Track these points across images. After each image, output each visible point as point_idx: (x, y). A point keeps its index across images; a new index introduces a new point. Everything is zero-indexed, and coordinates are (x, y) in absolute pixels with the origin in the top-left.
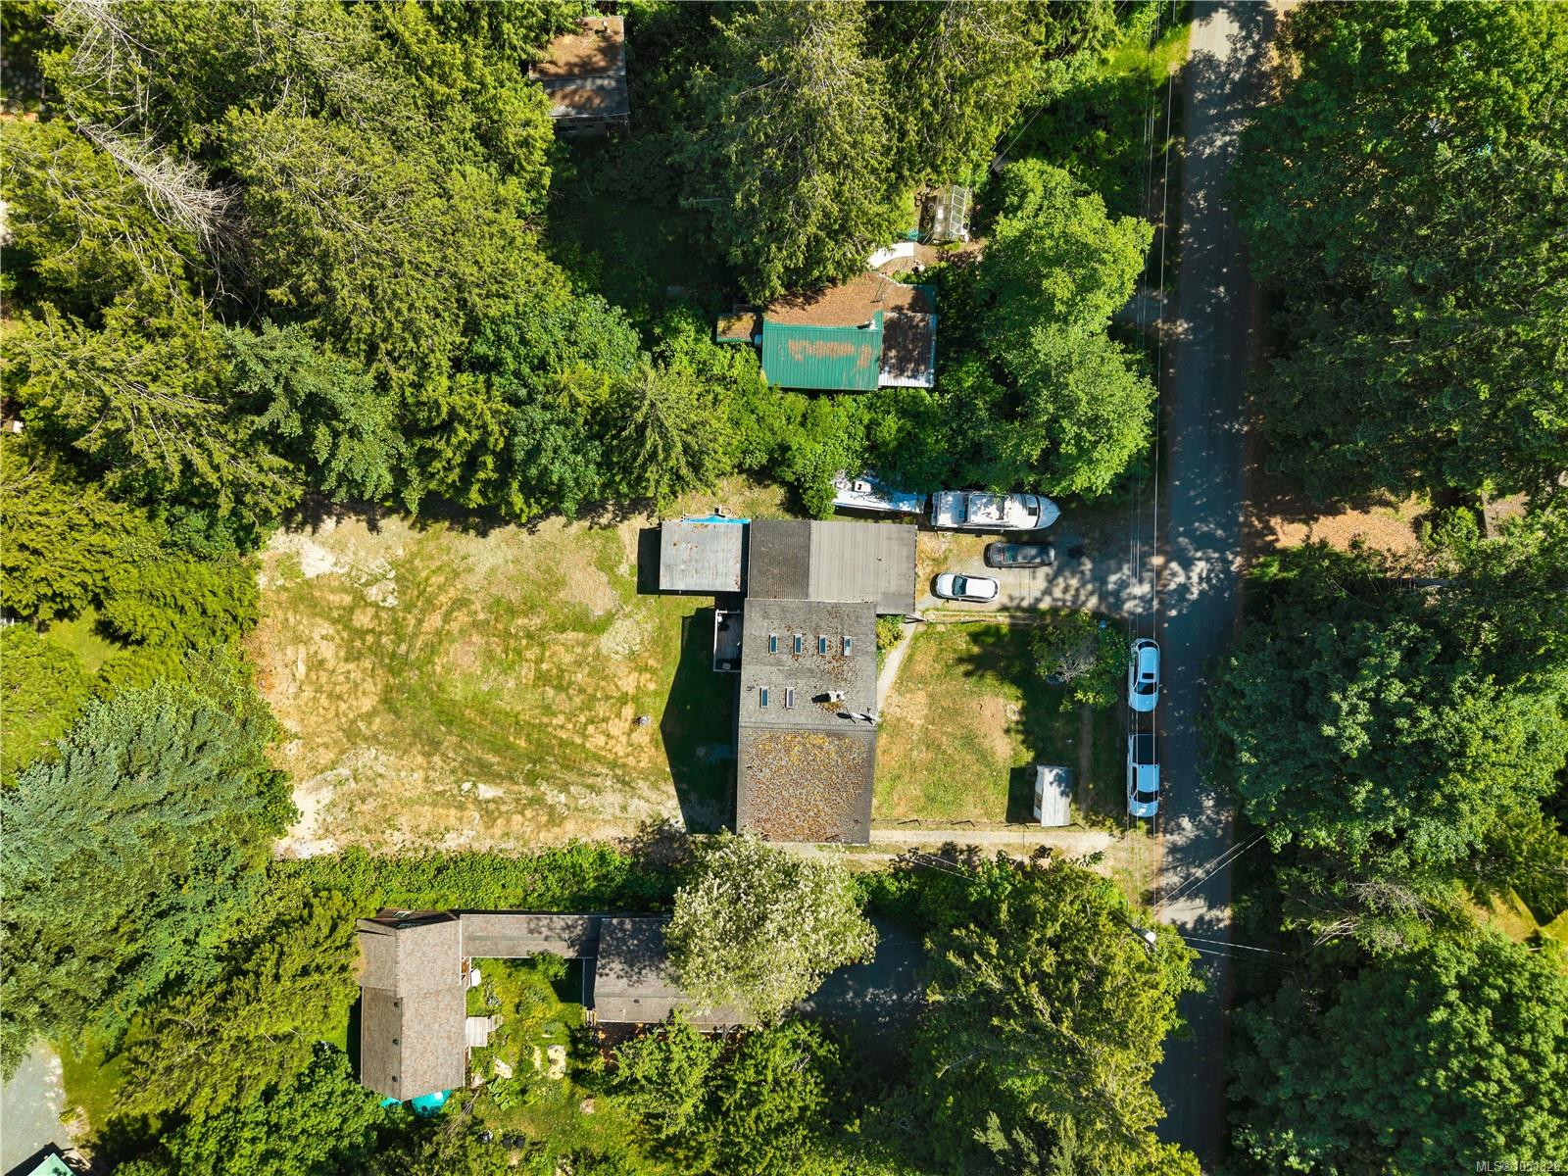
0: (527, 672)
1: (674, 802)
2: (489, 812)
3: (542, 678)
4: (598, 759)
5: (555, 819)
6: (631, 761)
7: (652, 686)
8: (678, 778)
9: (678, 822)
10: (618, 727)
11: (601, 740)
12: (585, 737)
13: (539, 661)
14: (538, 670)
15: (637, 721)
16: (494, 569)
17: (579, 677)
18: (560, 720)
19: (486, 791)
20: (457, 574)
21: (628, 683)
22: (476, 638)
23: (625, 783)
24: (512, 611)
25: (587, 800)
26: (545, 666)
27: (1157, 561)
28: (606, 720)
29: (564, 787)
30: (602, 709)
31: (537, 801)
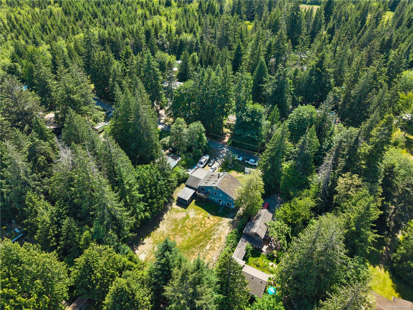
0: (188, 231)
1: (227, 219)
2: (212, 249)
3: (191, 229)
4: (211, 227)
5: (220, 239)
6: (215, 222)
7: (204, 214)
8: (223, 216)
9: (231, 220)
10: (208, 221)
11: (209, 225)
12: (207, 227)
13: (188, 228)
14: (189, 229)
15: (209, 218)
16: (166, 228)
17: (195, 223)
18: (201, 229)
19: (208, 247)
20: (163, 234)
21: (201, 216)
22: (177, 236)
23: (219, 225)
24: (176, 228)
25: (219, 232)
26: (189, 227)
27: (221, 152)
28: (205, 222)
29: (214, 234)
30: (203, 222)
31: (214, 240)
